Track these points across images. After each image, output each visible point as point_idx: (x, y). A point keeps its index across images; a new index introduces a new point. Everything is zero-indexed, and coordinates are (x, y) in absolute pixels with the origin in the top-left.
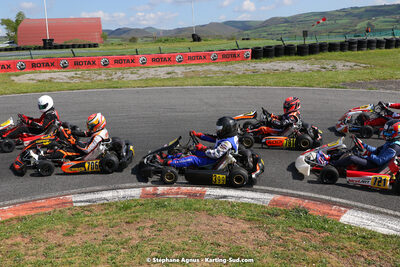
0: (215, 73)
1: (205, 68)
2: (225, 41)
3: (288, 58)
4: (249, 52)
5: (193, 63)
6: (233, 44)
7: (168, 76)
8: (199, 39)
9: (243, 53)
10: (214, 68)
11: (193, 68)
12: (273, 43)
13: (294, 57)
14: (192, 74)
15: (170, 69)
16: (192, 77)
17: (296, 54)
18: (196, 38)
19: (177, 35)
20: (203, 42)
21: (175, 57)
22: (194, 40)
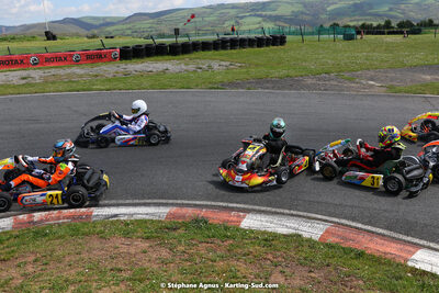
0: (81, 76)
1: (68, 71)
2: (86, 39)
3: (160, 58)
4: (117, 52)
5: (52, 65)
6: (96, 43)
7: (24, 81)
8: (54, 38)
9: (110, 53)
10: (77, 70)
11: (53, 71)
12: (142, 41)
13: (167, 57)
14: (53, 79)
15: (24, 73)
16: (53, 83)
17: (168, 54)
18: (50, 36)
19: (26, 33)
20: (58, 40)
21: (28, 58)
22: (49, 39)
